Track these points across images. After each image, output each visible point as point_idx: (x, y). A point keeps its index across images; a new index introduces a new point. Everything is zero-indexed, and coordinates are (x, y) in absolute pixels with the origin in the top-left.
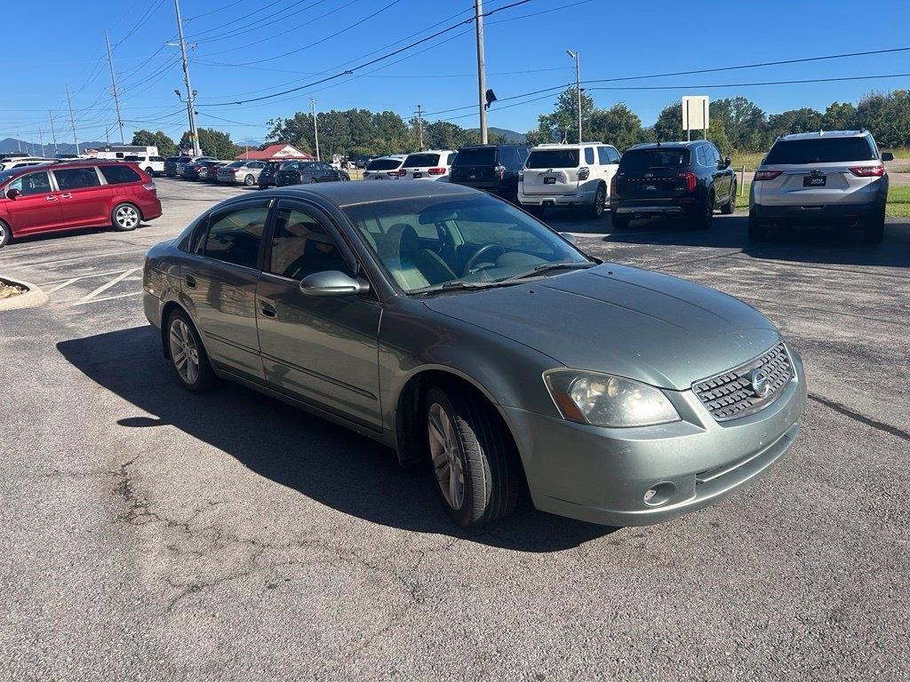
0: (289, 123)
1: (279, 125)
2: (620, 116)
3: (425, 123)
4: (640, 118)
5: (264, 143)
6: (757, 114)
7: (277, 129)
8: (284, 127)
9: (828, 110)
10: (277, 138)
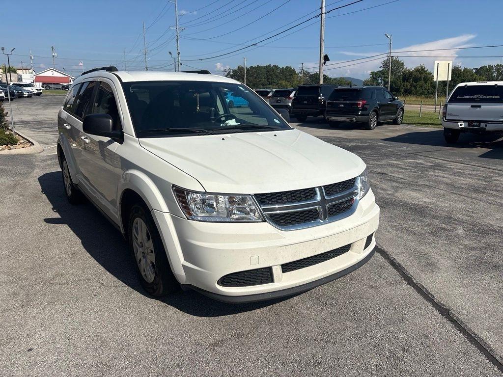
0: (234, 71)
1: (229, 72)
7: (228, 74)
8: (232, 73)
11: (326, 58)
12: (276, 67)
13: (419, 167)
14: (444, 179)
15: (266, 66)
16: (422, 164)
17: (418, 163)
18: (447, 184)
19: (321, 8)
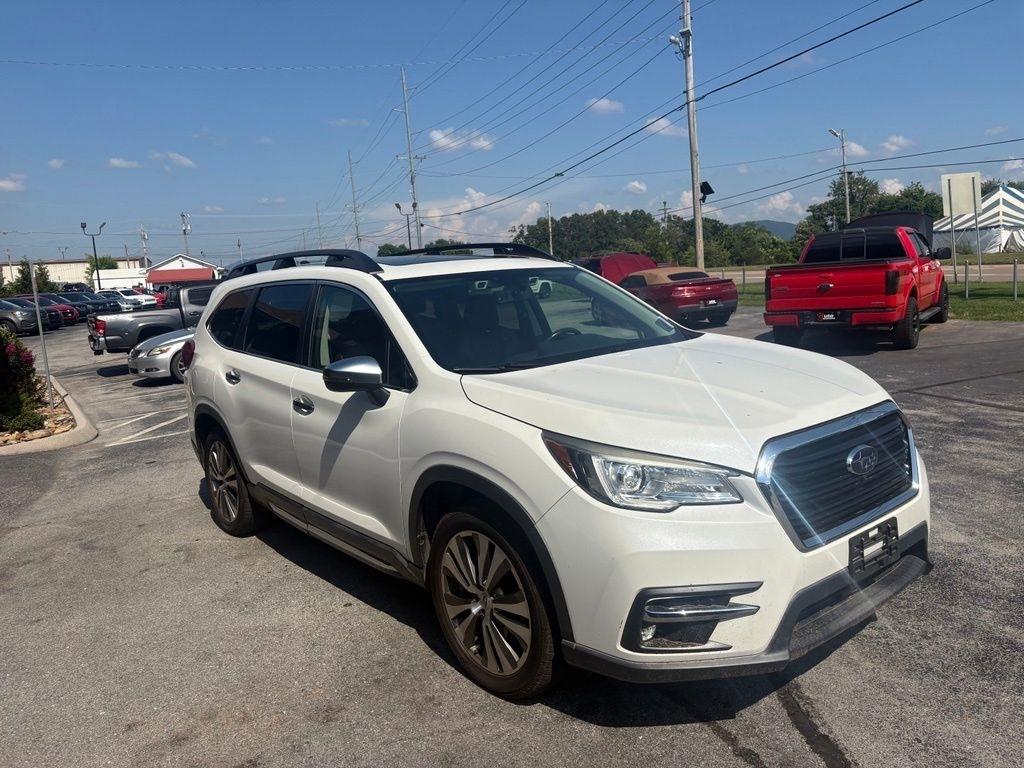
0: (530, 228)
1: (522, 232)
7: (519, 236)
8: (526, 233)
11: (707, 189)
12: (613, 214)
13: (929, 429)
14: (996, 463)
15: (594, 214)
16: (935, 420)
17: (925, 419)
18: (1003, 479)
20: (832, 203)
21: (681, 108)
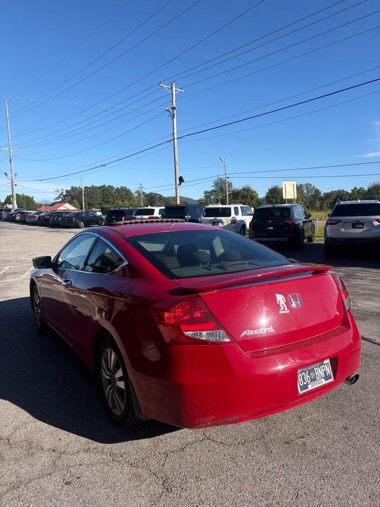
0: (67, 191)
1: (62, 193)
2: (247, 192)
3: (144, 193)
4: (258, 193)
5: (53, 202)
6: (317, 192)
7: (61, 195)
8: (65, 194)
9: (352, 190)
10: (61, 199)
11: (181, 180)
12: (111, 188)
15: (101, 187)
19: (173, 134)
20: (213, 191)
21: (170, 141)
